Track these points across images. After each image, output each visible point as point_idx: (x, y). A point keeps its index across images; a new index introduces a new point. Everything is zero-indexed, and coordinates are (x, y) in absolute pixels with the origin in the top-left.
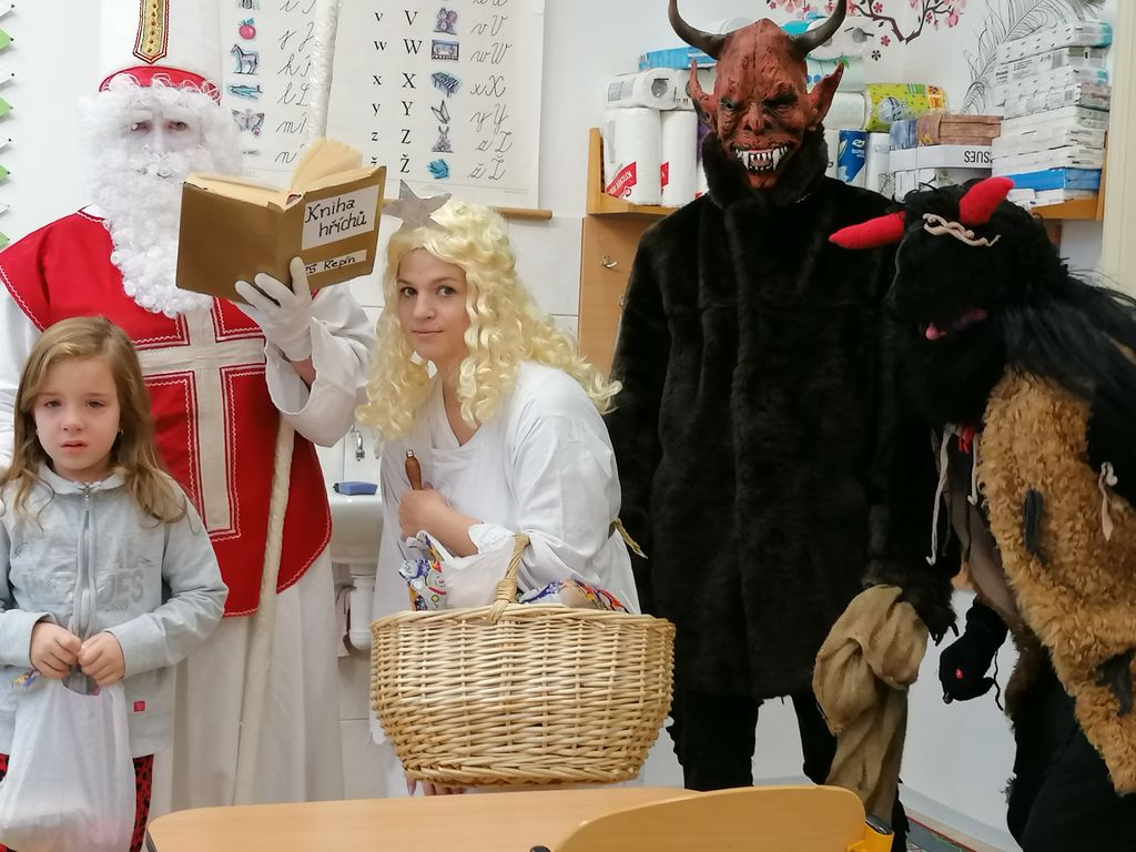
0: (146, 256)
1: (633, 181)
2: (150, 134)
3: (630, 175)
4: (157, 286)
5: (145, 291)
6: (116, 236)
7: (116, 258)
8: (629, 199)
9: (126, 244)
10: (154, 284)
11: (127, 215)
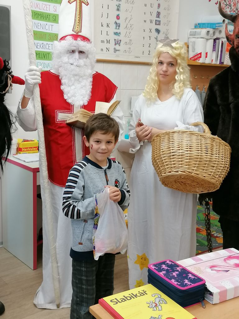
0: (70, 88)
1: (200, 57)
2: (74, 54)
3: (200, 55)
4: (73, 97)
5: (70, 98)
6: (63, 81)
7: (62, 87)
8: (199, 61)
9: (65, 84)
10: (72, 96)
11: (66, 76)
